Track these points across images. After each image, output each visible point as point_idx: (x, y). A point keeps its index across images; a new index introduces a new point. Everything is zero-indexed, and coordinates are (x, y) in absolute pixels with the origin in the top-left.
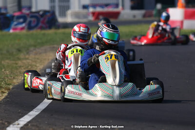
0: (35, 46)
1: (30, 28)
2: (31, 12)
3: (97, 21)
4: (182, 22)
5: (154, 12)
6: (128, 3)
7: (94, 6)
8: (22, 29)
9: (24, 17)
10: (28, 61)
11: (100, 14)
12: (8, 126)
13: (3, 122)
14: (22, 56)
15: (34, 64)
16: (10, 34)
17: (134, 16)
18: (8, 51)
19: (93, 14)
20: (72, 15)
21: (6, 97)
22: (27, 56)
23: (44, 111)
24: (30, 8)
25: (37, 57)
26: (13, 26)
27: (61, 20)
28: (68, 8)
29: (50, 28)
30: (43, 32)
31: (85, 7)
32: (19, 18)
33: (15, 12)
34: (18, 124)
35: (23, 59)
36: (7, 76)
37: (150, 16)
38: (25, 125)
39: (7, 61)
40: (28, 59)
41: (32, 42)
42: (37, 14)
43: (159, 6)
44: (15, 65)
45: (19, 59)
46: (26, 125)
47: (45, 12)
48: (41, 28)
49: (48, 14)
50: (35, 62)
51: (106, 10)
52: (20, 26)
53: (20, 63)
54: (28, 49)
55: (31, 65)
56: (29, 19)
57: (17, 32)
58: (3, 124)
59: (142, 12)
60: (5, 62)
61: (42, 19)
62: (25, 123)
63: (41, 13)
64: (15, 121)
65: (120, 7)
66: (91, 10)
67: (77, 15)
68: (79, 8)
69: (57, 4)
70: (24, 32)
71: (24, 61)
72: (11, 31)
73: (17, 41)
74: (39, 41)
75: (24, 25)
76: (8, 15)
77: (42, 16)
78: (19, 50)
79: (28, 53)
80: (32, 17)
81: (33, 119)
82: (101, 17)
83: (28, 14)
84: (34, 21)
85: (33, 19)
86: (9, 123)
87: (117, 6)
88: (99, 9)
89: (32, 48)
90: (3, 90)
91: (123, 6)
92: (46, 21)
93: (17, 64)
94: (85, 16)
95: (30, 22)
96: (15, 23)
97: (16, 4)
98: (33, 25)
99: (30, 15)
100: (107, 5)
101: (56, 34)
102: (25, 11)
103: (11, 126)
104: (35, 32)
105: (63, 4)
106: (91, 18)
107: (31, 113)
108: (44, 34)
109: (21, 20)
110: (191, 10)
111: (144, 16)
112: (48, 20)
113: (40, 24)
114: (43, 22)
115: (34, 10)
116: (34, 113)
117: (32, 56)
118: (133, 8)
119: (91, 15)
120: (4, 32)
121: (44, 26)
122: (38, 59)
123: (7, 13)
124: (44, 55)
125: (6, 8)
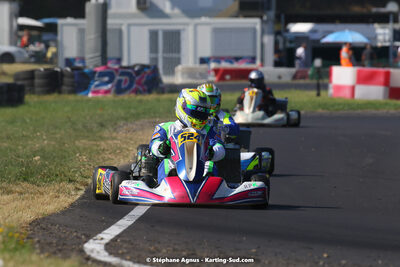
0: (126, 119)
1: (119, 90)
2: (122, 67)
3: (221, 83)
4: (353, 89)
5: (310, 72)
6: (270, 56)
7: (218, 60)
8: (107, 92)
9: (111, 75)
10: (115, 141)
11: (226, 72)
12: (86, 242)
13: (79, 235)
14: (106, 133)
15: (125, 146)
16: (89, 100)
17: (280, 77)
18: (84, 127)
19: (216, 71)
20: (183, 74)
21: (83, 197)
22: (114, 134)
23: (142, 219)
24: (119, 60)
25: (129, 135)
26: (92, 87)
27: (166, 80)
28: (178, 62)
29: (149, 91)
30: (139, 97)
31: (203, 61)
32: (102, 75)
33: (96, 66)
34: (102, 239)
35: (108, 139)
36: (84, 165)
37: (304, 77)
38: (112, 240)
39: (83, 141)
40: (115, 138)
41: (122, 112)
42: (129, 71)
43: (318, 62)
44: (95, 148)
45: (102, 138)
46: (114, 240)
47: (143, 67)
48: (136, 92)
49: (148, 71)
50: (127, 143)
51: (236, 66)
52: (105, 88)
53: (103, 145)
54: (116, 124)
55: (119, 148)
56: (118, 78)
57: (100, 96)
58: (78, 237)
59: (293, 70)
60: (81, 143)
61: (137, 78)
62: (112, 237)
63: (136, 69)
64: (97, 234)
65: (258, 62)
66: (213, 65)
67: (190, 73)
68: (195, 63)
69: (160, 55)
70: (110, 96)
71: (110, 142)
72: (90, 95)
73: (99, 112)
74: (133, 111)
75: (109, 86)
76: (86, 70)
77: (138, 73)
78: (102, 125)
79: (115, 130)
80: (123, 74)
81: (125, 231)
82: (228, 77)
83: (116, 70)
84: (126, 81)
85: (123, 78)
86: (88, 237)
87: (253, 60)
88: (225, 65)
89: (121, 123)
90: (78, 186)
91: (262, 60)
92: (143, 80)
93: (98, 146)
94: (203, 76)
95: (120, 81)
96: (96, 83)
97: (99, 54)
98: (123, 86)
99: (120, 70)
100: (237, 59)
101: (158, 100)
102: (112, 65)
103: (91, 241)
104: (126, 97)
105: (170, 55)
106: (212, 78)
107: (120, 222)
108: (140, 101)
109: (106, 79)
110: (368, 69)
111: (295, 77)
112: (147, 80)
113: (135, 86)
114: (139, 83)
115: (125, 63)
116: (125, 223)
117: (121, 134)
118: (277, 64)
119: (212, 73)
120: (80, 96)
121: (141, 89)
122: (131, 139)
123: (85, 67)
124: (140, 133)
125: (83, 60)
